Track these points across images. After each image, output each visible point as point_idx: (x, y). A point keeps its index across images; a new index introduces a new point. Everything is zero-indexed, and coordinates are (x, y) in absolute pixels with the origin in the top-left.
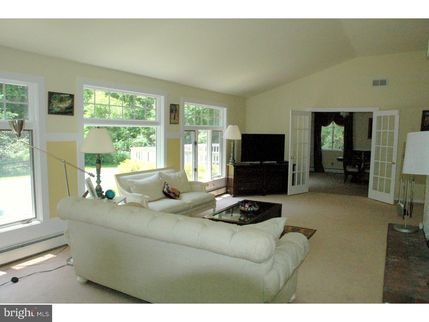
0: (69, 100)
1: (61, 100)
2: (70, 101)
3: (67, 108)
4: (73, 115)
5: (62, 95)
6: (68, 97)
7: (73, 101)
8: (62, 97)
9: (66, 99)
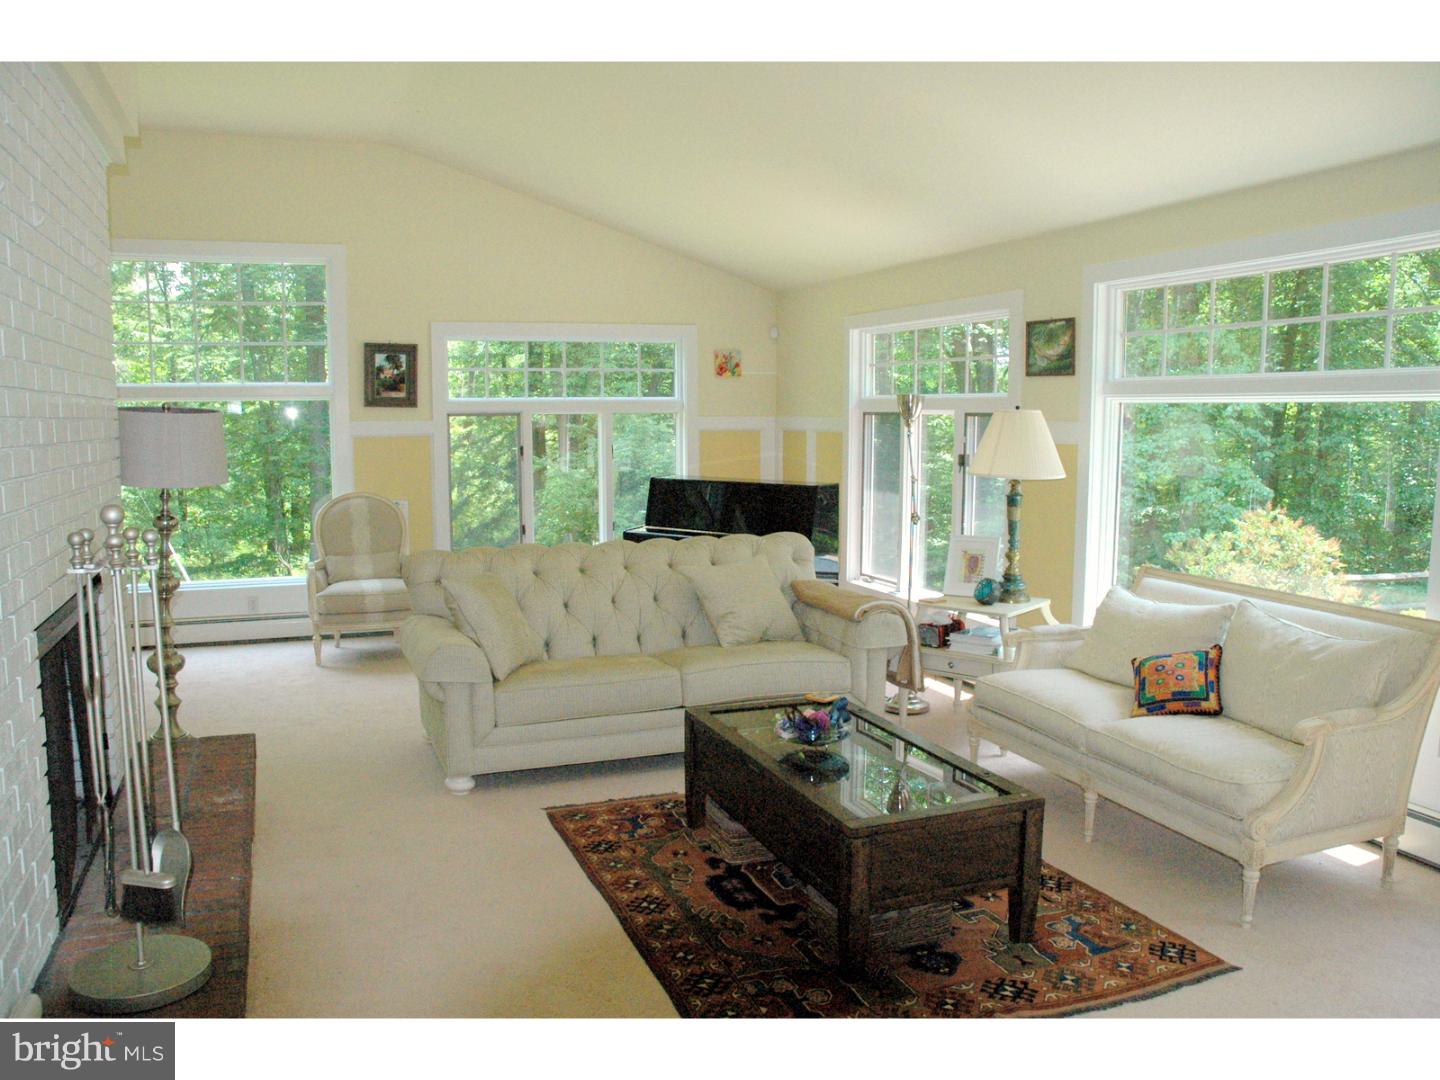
0: (1064, 333)
1: (1051, 338)
2: (1066, 338)
3: (1062, 357)
4: (1073, 373)
5: (1052, 325)
6: (1063, 326)
7: (1073, 338)
8: (1051, 329)
9: (1060, 332)
